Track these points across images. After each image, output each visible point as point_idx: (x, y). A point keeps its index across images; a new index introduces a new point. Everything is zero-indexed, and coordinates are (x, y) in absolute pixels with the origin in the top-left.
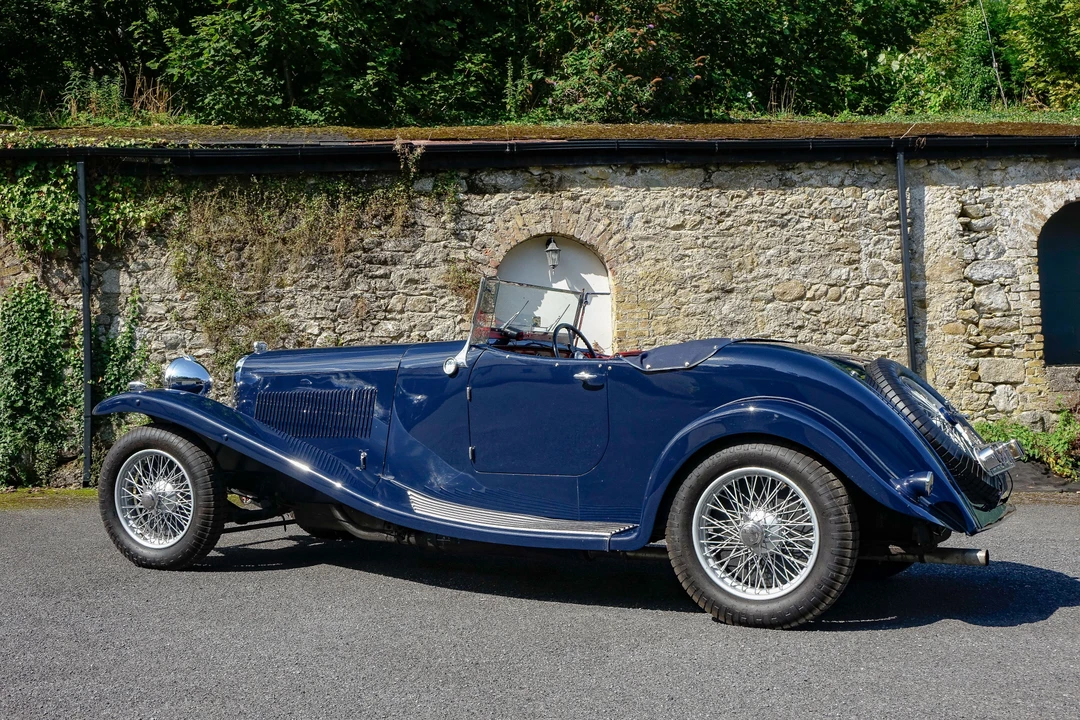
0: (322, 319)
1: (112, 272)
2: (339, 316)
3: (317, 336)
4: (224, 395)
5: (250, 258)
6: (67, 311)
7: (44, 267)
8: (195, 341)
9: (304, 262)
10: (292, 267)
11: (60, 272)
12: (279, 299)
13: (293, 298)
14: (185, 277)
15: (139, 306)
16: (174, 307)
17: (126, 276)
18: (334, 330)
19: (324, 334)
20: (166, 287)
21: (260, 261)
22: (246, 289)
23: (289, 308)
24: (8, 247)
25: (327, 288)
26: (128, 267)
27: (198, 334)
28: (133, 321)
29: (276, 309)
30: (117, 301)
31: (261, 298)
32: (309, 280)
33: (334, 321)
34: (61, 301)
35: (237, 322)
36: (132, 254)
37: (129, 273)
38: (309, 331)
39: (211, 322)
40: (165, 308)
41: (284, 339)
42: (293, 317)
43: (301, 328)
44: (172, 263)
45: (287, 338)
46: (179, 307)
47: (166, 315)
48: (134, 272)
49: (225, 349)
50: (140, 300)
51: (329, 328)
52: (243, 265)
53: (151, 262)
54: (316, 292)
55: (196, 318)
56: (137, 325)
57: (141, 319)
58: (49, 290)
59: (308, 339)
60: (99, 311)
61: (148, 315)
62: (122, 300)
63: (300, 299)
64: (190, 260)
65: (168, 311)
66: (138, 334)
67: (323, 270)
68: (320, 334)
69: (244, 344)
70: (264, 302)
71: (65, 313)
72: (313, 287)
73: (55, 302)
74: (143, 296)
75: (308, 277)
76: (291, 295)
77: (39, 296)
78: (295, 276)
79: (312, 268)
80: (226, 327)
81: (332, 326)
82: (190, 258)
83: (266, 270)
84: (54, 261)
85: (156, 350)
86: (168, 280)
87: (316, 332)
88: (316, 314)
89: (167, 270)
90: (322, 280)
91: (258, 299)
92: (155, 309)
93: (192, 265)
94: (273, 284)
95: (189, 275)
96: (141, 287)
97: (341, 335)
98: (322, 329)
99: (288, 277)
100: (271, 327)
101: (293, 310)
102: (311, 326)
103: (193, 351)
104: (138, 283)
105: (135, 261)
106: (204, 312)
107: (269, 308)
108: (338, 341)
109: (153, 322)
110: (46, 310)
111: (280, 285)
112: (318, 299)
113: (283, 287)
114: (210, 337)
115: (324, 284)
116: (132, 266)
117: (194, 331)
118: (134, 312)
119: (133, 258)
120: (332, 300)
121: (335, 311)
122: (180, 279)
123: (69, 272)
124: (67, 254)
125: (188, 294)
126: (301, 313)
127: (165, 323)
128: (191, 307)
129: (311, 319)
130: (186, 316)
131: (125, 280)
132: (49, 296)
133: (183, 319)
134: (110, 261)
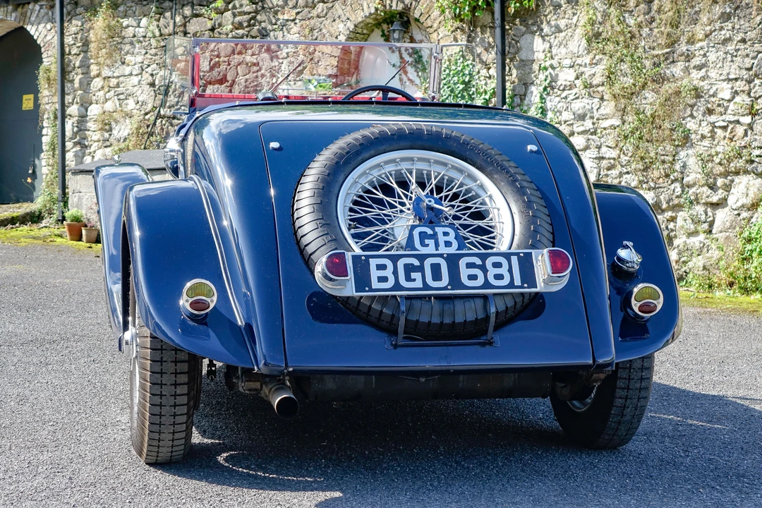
0: (736, 79)
1: (528, 36)
2: (756, 76)
3: (729, 101)
4: (628, 173)
5: (659, 11)
6: (489, 81)
7: (469, 36)
8: (602, 111)
9: (718, 10)
10: (704, 18)
11: (483, 40)
12: (688, 57)
13: (705, 55)
14: (594, 38)
15: (550, 74)
16: (582, 73)
17: (540, 40)
18: (749, 94)
19: (738, 99)
20: (576, 51)
21: (671, 13)
22: (654, 49)
23: (699, 68)
24: (442, 17)
25: (743, 41)
26: (542, 30)
27: (605, 103)
28: (545, 89)
29: (687, 70)
30: (531, 69)
31: (670, 59)
32: (723, 32)
33: (749, 82)
34: (484, 72)
35: (644, 86)
36: (546, 16)
37: (542, 37)
38: (720, 95)
39: (617, 89)
40: (574, 75)
41: (692, 106)
42: (703, 79)
43: (711, 92)
44: (582, 23)
45: (695, 105)
46: (588, 71)
47: (576, 82)
48: (547, 36)
49: (630, 119)
50: (553, 67)
51: (743, 91)
52: (653, 20)
53: (562, 23)
54: (730, 47)
55: (603, 85)
56: (548, 94)
57: (553, 88)
58: (474, 60)
59: (719, 105)
60: (516, 81)
61: (559, 83)
62: (536, 67)
63: (712, 57)
64: (600, 19)
65: (577, 78)
66: (549, 105)
67: (739, 18)
68: (734, 98)
69: (648, 114)
70: (673, 62)
71: (486, 84)
72: (726, 41)
73: (479, 72)
74: (555, 62)
75: (721, 28)
76: (702, 52)
77: (464, 67)
78: (708, 28)
79: (726, 17)
80: (632, 94)
81: (747, 88)
82: (599, 15)
83: (675, 25)
84: (479, 29)
85: (565, 122)
86: (577, 43)
87: (727, 95)
88: (728, 74)
89: (578, 31)
90: (738, 32)
91: (666, 59)
92: (566, 76)
93: (600, 23)
94: (684, 39)
95: (597, 35)
96: (554, 51)
97: (757, 99)
98: (736, 93)
99: (699, 32)
100: (678, 93)
101: (704, 70)
102: (722, 89)
103: (600, 121)
104: (551, 47)
105: (548, 22)
106: (610, 77)
107: (677, 69)
108: (752, 106)
109: (564, 90)
110: (470, 81)
111: (691, 41)
112: (732, 56)
113: (693, 43)
114: (616, 105)
115: (740, 36)
116: (546, 29)
117: (602, 99)
118: (546, 80)
119: (546, 20)
120: (747, 55)
121: (749, 69)
122: (589, 41)
123: (491, 40)
124: (490, 21)
125: (597, 57)
126: (713, 74)
127: (574, 91)
128: (598, 73)
129: (724, 80)
130: (595, 82)
131: (538, 44)
132: (474, 66)
133: (591, 86)
134: (527, 26)
